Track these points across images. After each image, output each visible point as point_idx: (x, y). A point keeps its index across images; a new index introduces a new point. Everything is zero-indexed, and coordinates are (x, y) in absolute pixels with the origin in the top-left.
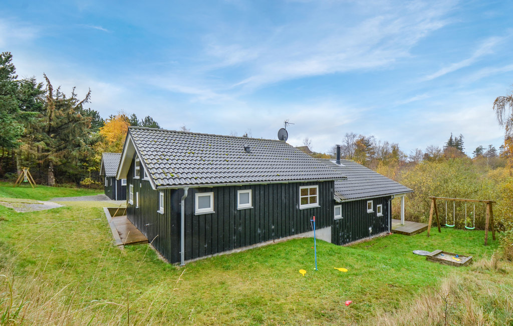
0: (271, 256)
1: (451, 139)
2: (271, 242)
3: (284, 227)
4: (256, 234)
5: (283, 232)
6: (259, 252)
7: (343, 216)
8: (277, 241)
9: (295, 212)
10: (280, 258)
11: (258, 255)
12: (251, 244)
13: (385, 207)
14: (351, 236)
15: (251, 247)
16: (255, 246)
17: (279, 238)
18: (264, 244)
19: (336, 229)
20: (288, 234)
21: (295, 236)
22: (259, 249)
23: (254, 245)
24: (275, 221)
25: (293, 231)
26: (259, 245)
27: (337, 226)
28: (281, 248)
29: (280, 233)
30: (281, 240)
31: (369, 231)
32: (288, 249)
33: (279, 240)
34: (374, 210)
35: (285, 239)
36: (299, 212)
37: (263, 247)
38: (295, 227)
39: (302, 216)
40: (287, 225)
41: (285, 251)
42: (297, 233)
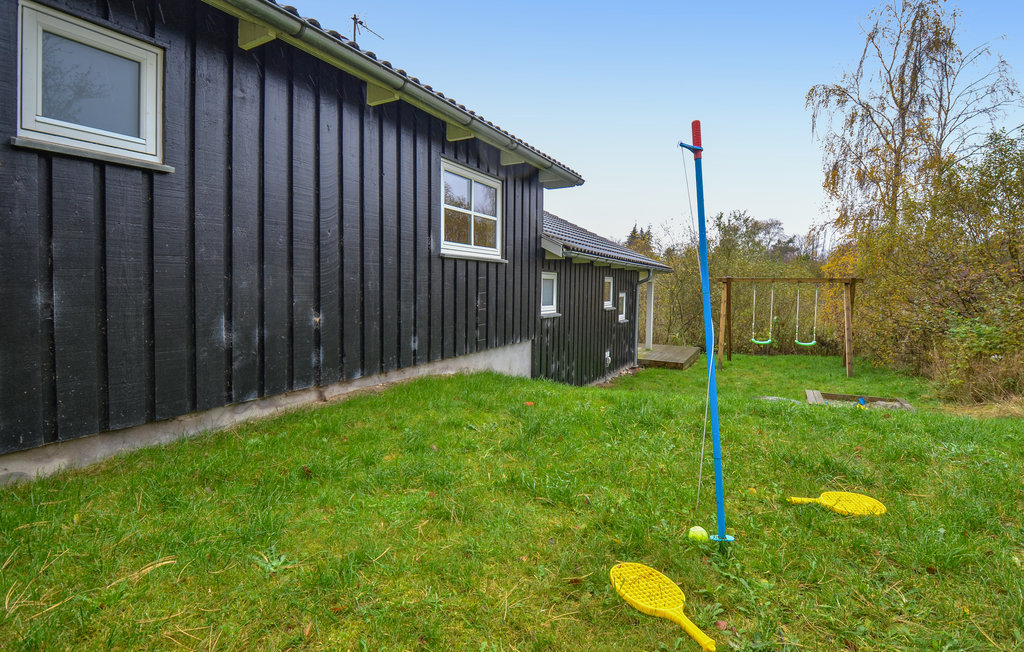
0: (307, 474)
1: (634, 231)
2: (306, 398)
3: (376, 326)
4: (203, 355)
5: (373, 349)
6: (213, 457)
7: (559, 310)
8: (335, 392)
9: (423, 266)
10: (380, 481)
11: (203, 480)
12: (154, 415)
13: (631, 301)
14: (573, 374)
15: (163, 437)
16: (190, 426)
17: (348, 379)
18: (256, 412)
19: (544, 348)
20: (392, 358)
21: (423, 371)
22: (221, 438)
23: (188, 420)
24: (331, 291)
25: (414, 345)
26: (225, 419)
27: (547, 340)
28: (371, 422)
29: (352, 349)
30: (357, 386)
31: (605, 359)
32: (414, 422)
33: (351, 389)
34: (614, 305)
35: (376, 383)
36: (436, 266)
37: (249, 428)
38: (422, 331)
39: (449, 284)
40: (390, 317)
41: (395, 435)
42: (429, 360)
